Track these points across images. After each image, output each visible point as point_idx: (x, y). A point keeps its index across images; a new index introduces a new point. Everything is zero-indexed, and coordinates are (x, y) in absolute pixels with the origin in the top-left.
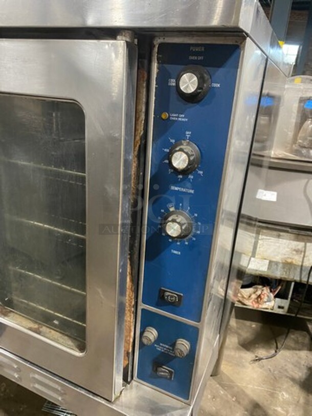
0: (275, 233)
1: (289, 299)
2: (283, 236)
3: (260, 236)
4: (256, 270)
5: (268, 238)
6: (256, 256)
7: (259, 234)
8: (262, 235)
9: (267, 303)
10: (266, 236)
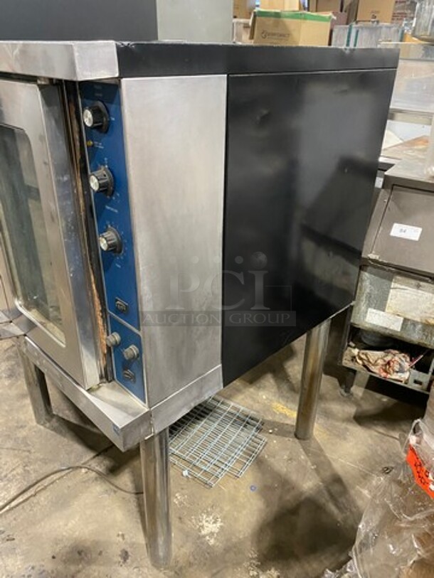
0: (414, 282)
1: (430, 373)
2: (424, 287)
3: (393, 283)
4: (386, 328)
5: (403, 287)
6: (386, 310)
7: (391, 281)
8: (395, 282)
9: (399, 374)
10: (401, 285)
